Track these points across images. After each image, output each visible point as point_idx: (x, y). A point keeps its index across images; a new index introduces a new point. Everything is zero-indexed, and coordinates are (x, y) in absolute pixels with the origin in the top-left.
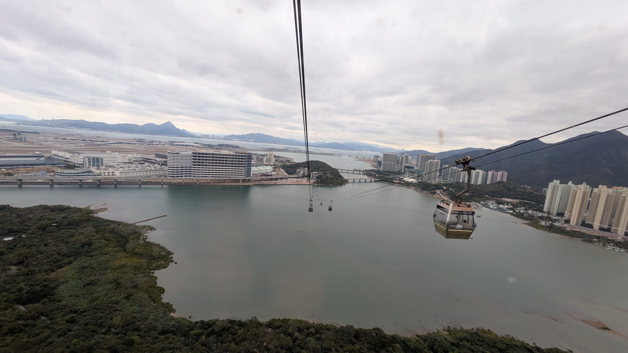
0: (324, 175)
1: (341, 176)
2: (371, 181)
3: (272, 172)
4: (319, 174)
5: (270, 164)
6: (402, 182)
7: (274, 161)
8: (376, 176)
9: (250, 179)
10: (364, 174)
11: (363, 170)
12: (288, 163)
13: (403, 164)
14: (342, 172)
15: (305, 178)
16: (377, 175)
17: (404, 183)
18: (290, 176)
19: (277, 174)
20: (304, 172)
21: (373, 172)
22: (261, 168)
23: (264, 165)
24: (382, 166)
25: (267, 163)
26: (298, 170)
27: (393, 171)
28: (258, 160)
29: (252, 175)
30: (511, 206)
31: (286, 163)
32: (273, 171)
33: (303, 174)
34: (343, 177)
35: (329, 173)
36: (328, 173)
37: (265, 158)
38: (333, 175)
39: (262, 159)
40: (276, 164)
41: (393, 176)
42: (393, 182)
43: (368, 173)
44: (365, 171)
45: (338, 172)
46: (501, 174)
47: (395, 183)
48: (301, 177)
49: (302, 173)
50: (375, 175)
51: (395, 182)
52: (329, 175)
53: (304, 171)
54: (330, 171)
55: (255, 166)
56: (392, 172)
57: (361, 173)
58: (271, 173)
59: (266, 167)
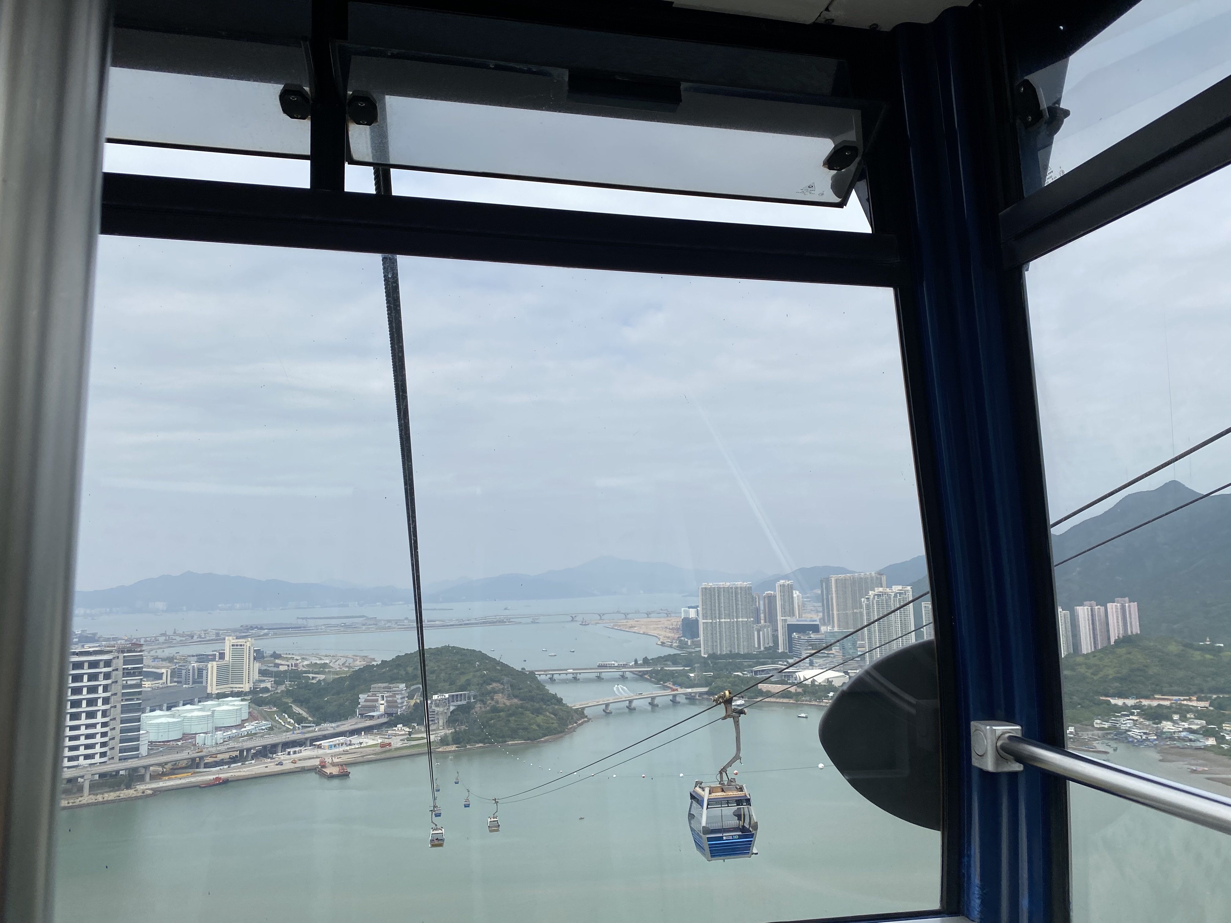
0: (482, 701)
1: (554, 696)
2: (674, 702)
3: (244, 721)
4: (459, 703)
5: (237, 687)
6: (793, 689)
7: (256, 676)
8: (689, 677)
9: (135, 769)
10: (641, 676)
11: (636, 661)
12: (322, 677)
13: (779, 618)
14: (552, 680)
15: (400, 726)
16: (692, 675)
17: (800, 690)
18: (329, 727)
19: (271, 729)
20: (391, 704)
21: (675, 663)
22: (192, 710)
23: (209, 697)
24: (701, 638)
25: (226, 689)
26: (362, 697)
27: (746, 651)
28: (183, 679)
29: (144, 750)
30: (1199, 722)
31: (311, 675)
32: (252, 717)
33: (390, 711)
34: (559, 701)
35: (502, 691)
36: (495, 692)
37: (212, 667)
38: (516, 697)
39: (200, 671)
40: (263, 685)
41: (755, 669)
42: (761, 693)
43: (657, 672)
44: (641, 665)
45: (538, 682)
46: (1117, 608)
47: (769, 694)
48: (379, 727)
49: (382, 708)
50: (685, 674)
51: (769, 692)
52: (502, 700)
53: (394, 696)
54: (506, 679)
55: (165, 707)
56: (745, 656)
57: (628, 675)
58: (241, 726)
59: (219, 705)
